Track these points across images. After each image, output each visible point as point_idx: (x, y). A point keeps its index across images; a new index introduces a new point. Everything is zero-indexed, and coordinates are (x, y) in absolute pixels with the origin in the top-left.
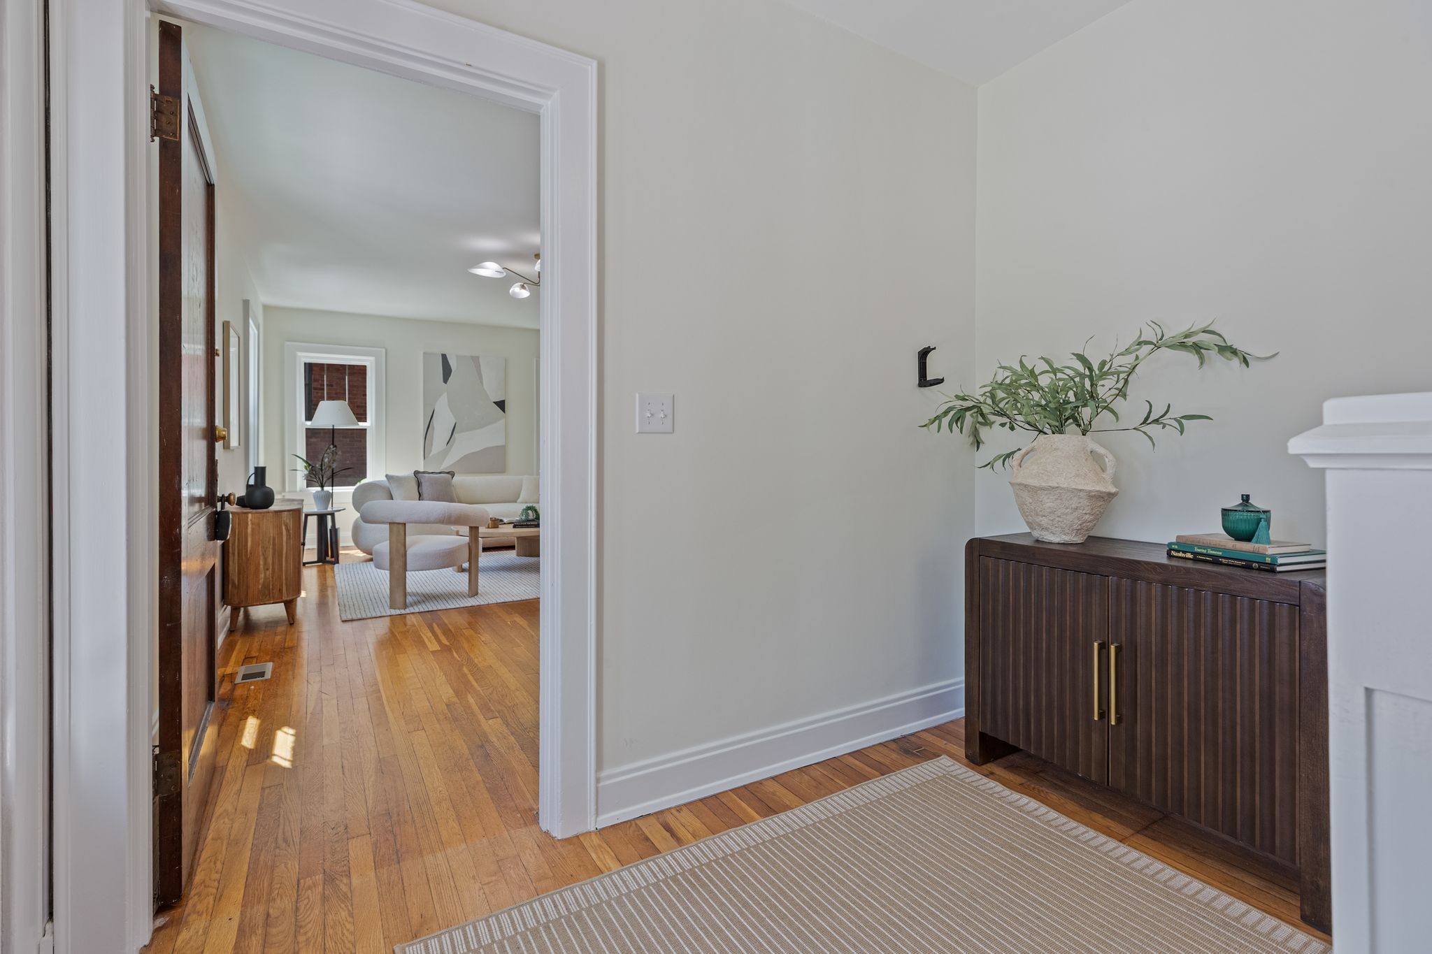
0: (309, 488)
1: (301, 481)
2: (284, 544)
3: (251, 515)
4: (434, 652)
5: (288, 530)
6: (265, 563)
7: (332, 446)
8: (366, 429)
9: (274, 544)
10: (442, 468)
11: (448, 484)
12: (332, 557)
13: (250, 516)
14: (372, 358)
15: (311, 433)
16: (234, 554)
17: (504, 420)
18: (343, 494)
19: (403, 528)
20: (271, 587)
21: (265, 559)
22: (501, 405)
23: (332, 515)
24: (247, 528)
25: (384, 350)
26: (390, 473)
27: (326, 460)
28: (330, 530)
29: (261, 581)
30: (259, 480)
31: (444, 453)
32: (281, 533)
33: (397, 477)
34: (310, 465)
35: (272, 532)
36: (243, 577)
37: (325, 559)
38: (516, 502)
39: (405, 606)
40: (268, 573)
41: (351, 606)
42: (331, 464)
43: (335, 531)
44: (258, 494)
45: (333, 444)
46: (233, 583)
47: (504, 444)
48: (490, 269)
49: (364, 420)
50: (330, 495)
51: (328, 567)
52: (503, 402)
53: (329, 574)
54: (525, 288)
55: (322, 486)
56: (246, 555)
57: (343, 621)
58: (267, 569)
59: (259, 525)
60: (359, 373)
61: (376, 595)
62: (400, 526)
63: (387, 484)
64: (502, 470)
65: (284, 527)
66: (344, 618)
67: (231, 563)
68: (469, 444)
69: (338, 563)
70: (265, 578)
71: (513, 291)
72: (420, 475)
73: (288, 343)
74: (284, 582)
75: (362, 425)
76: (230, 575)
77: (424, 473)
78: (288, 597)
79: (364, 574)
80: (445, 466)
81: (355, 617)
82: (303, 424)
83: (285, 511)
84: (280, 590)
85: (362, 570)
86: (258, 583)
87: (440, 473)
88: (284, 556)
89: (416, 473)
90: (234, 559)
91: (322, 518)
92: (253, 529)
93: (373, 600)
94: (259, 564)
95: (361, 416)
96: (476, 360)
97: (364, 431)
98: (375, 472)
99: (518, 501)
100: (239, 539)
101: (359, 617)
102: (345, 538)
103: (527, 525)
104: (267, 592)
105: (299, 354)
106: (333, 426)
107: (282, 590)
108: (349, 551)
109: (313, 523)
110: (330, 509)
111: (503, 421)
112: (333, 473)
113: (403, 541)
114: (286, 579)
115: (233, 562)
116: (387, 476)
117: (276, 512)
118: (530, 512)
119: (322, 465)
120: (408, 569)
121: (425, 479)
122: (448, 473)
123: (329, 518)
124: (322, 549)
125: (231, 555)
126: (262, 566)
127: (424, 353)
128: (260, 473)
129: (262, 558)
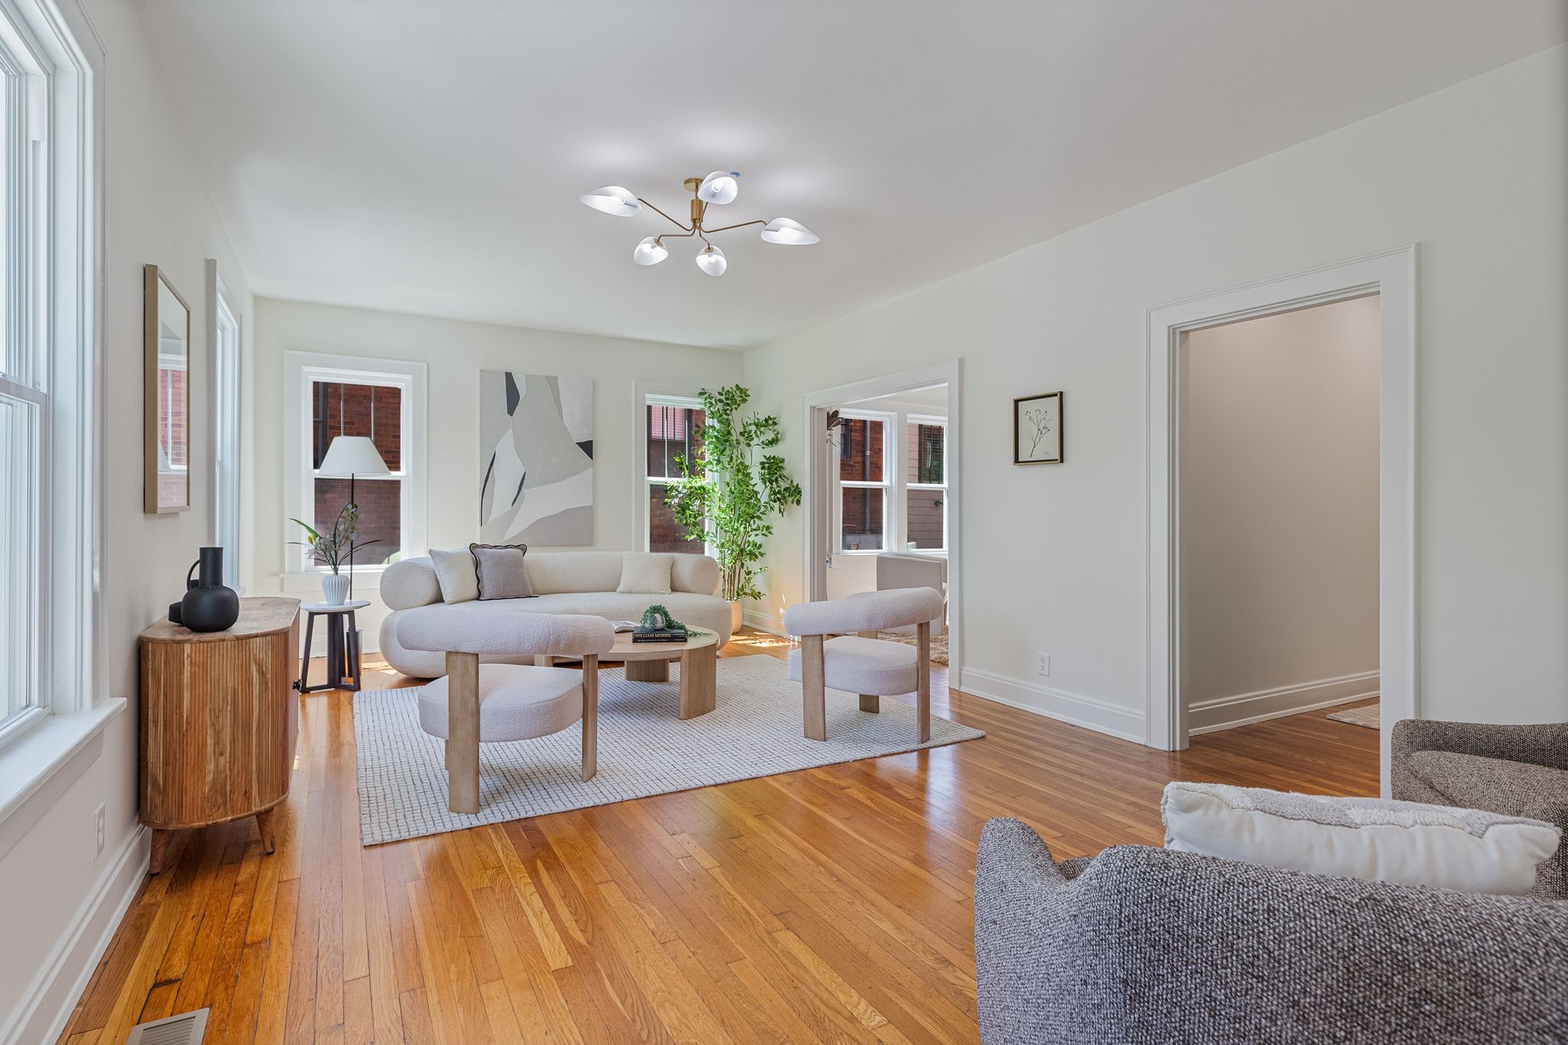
0: (319, 567)
1: (306, 561)
2: (256, 702)
3: (192, 645)
4: (560, 974)
5: (262, 673)
6: (217, 742)
7: (350, 506)
8: (399, 481)
9: (235, 704)
10: (505, 539)
11: (518, 564)
12: (350, 675)
13: (187, 647)
14: (409, 377)
15: (323, 487)
16: (156, 723)
17: (591, 469)
18: (367, 576)
19: (473, 663)
20: (228, 787)
21: (218, 734)
22: (587, 447)
23: (351, 613)
24: (181, 673)
25: (425, 365)
26: (436, 548)
27: (341, 528)
28: (348, 633)
29: (209, 778)
30: (209, 572)
31: (508, 519)
32: (250, 682)
33: (447, 553)
34: (316, 535)
35: (230, 680)
36: (174, 771)
37: (340, 681)
38: (615, 591)
39: (477, 808)
40: (222, 760)
41: (381, 799)
42: (349, 534)
43: (354, 635)
44: (206, 600)
45: (352, 503)
46: (155, 783)
47: (591, 504)
48: (613, 201)
49: (398, 468)
50: (348, 583)
51: (344, 695)
52: (591, 442)
53: (345, 710)
54: (661, 245)
55: (335, 565)
56: (180, 729)
57: (365, 847)
58: (221, 754)
59: (205, 666)
60: (391, 397)
61: (422, 770)
62: (469, 658)
63: (431, 563)
64: (588, 542)
65: (254, 668)
66: (368, 841)
67: (151, 740)
68: (544, 502)
69: (359, 689)
70: (217, 770)
71: (641, 250)
72: (478, 550)
73: (287, 351)
74: (254, 776)
75: (394, 475)
76: (150, 766)
77: (483, 546)
78: (262, 802)
79: (399, 715)
80: (510, 535)
81: (387, 838)
82: (309, 475)
83: (256, 636)
84: (247, 794)
85: (397, 706)
86: (203, 783)
87: (507, 547)
88: (255, 725)
89: (473, 547)
90: (156, 733)
91: (335, 619)
92: (193, 674)
93: (417, 782)
94: (204, 744)
95: (393, 462)
96: (552, 381)
97: (395, 485)
98: (411, 548)
99: (618, 590)
100: (165, 695)
101: (396, 836)
102: (370, 642)
103: (654, 638)
104: (220, 800)
105: (306, 369)
106: (353, 476)
107: (251, 793)
108: (376, 668)
109: (321, 624)
110: (347, 604)
111: (589, 472)
112: (352, 549)
113: (473, 686)
114: (259, 769)
115: (156, 737)
116: (431, 552)
117: (239, 639)
118: (657, 615)
119: (335, 534)
120: (482, 738)
121: (485, 555)
122: (517, 547)
123: (346, 617)
124: (334, 665)
125: (150, 724)
126: (210, 749)
127: (481, 371)
128: (211, 559)
129: (210, 732)
